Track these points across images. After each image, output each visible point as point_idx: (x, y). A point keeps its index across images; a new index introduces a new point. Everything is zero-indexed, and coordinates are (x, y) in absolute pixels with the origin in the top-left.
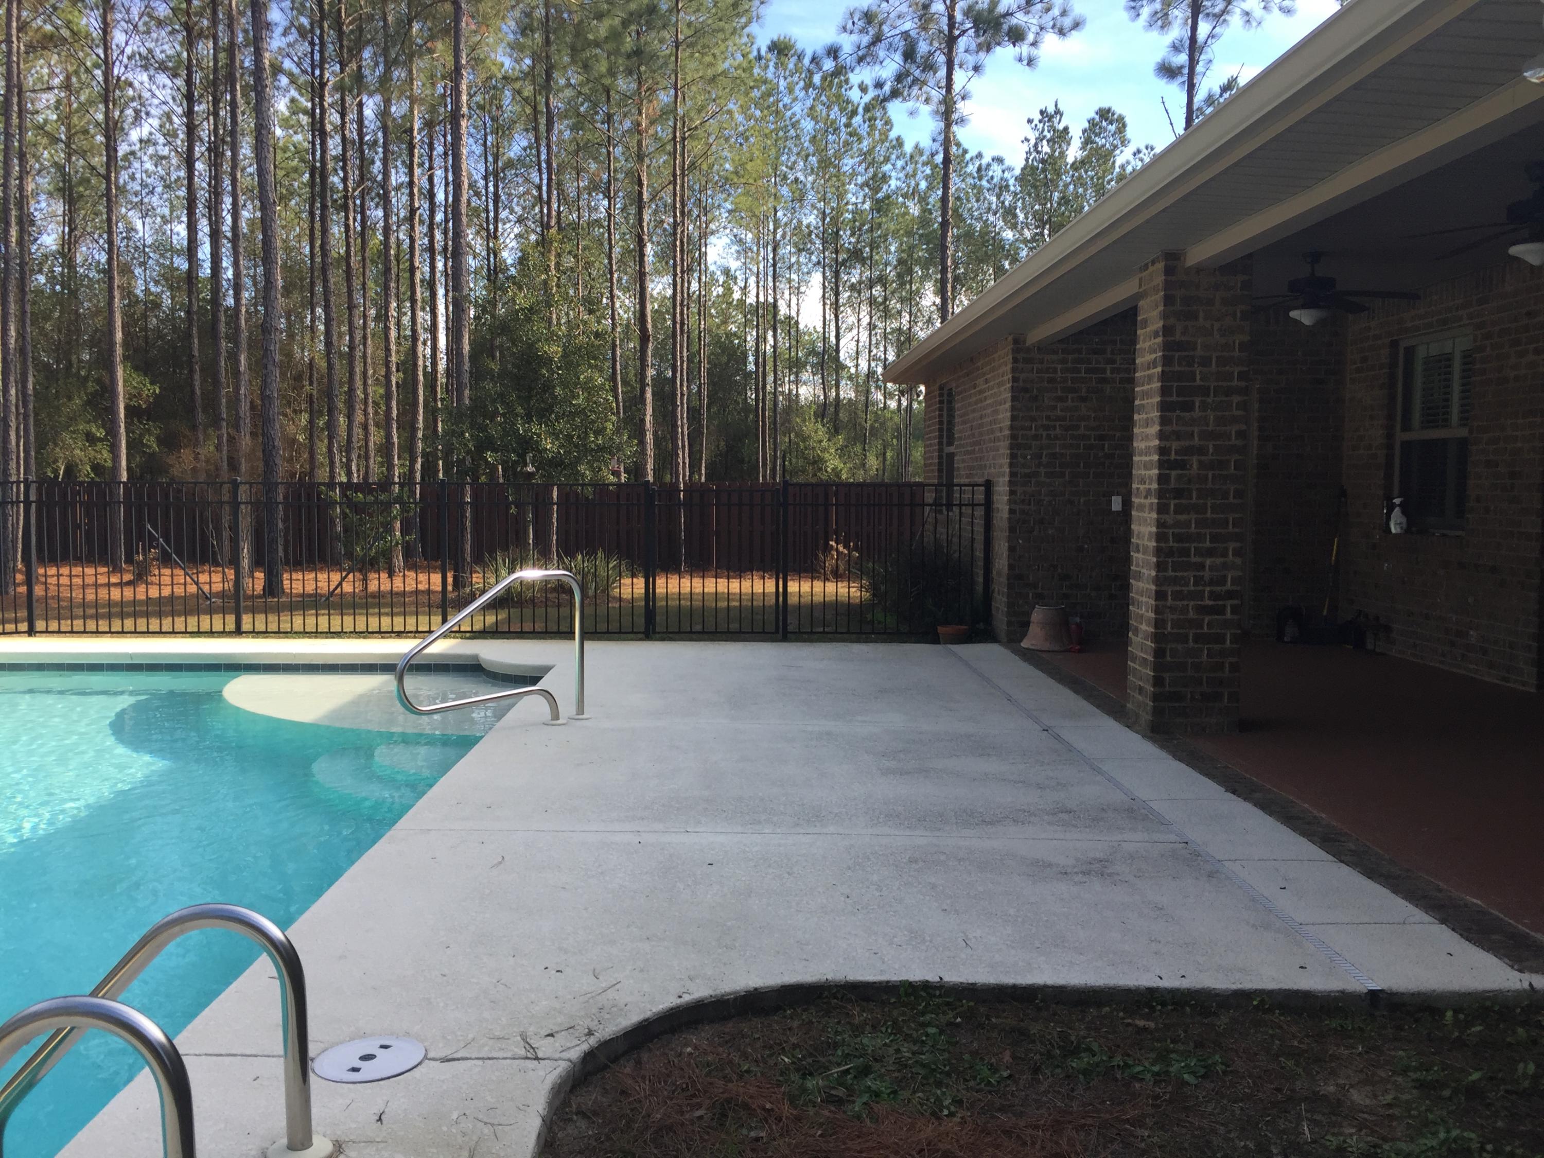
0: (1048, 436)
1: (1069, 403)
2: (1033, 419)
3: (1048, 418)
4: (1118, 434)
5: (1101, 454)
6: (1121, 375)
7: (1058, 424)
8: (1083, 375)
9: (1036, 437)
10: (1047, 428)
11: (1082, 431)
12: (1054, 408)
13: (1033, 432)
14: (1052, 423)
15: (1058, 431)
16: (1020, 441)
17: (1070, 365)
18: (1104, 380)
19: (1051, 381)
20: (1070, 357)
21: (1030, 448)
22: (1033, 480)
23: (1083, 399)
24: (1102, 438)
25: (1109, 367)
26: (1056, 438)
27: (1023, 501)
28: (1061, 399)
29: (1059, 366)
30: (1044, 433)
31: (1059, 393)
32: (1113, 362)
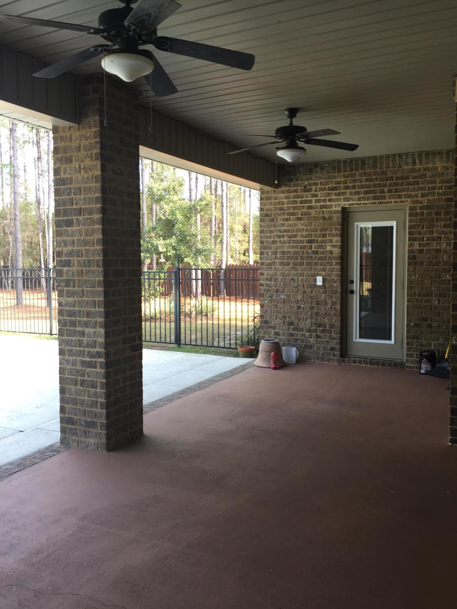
0: (280, 241)
1: (291, 222)
2: (271, 232)
3: (280, 231)
4: (320, 239)
5: (310, 251)
6: (321, 204)
7: (285, 234)
8: (299, 205)
9: (273, 242)
10: (279, 237)
11: (299, 238)
12: (284, 225)
13: (272, 239)
14: (282, 234)
15: (286, 239)
16: (265, 245)
17: (291, 199)
18: (310, 208)
19: (281, 209)
20: (292, 194)
21: (270, 248)
22: (273, 267)
23: (299, 219)
24: (310, 242)
25: (314, 199)
26: (284, 242)
27: (267, 279)
28: (287, 220)
29: (286, 200)
30: (278, 240)
31: (286, 217)
32: (316, 196)
